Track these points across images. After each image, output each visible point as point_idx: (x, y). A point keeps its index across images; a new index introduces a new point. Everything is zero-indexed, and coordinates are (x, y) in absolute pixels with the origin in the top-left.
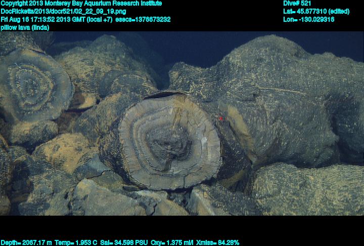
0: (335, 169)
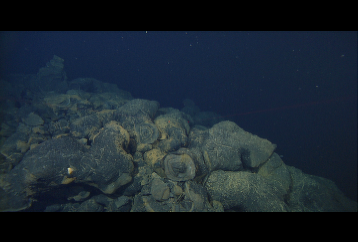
0: (239, 173)
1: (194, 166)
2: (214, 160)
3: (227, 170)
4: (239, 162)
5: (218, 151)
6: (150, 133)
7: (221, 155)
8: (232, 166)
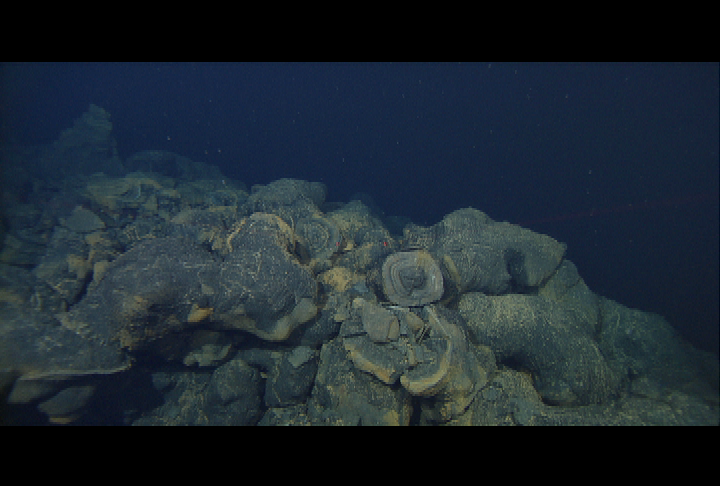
0: (509, 296)
1: (439, 274)
2: (465, 270)
3: (488, 291)
4: (507, 276)
5: (469, 254)
6: (323, 237)
7: (475, 261)
8: (495, 283)
